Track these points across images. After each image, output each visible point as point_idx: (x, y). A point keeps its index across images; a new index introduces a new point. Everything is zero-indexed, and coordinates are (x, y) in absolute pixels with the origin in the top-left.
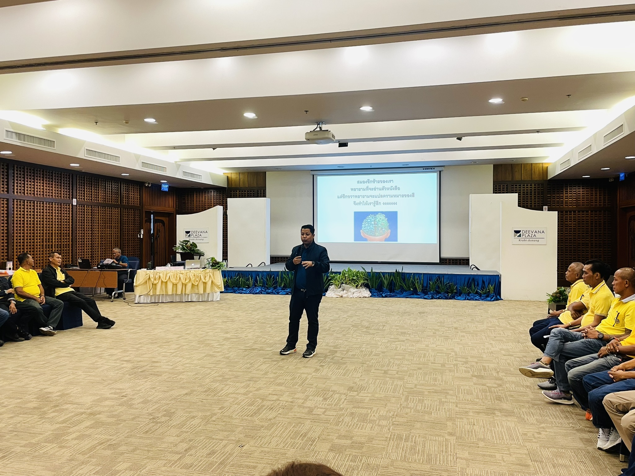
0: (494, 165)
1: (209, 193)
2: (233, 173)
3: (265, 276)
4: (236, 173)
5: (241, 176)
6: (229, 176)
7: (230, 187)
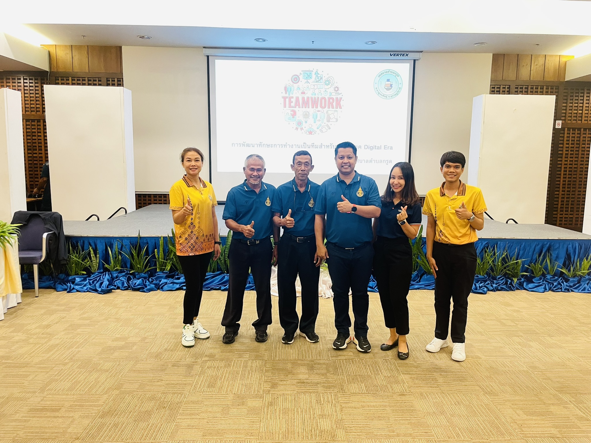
0: (493, 55)
1: (16, 81)
2: (59, 46)
3: (127, 247)
4: (66, 46)
5: (75, 53)
6: (53, 51)
7: (56, 70)
